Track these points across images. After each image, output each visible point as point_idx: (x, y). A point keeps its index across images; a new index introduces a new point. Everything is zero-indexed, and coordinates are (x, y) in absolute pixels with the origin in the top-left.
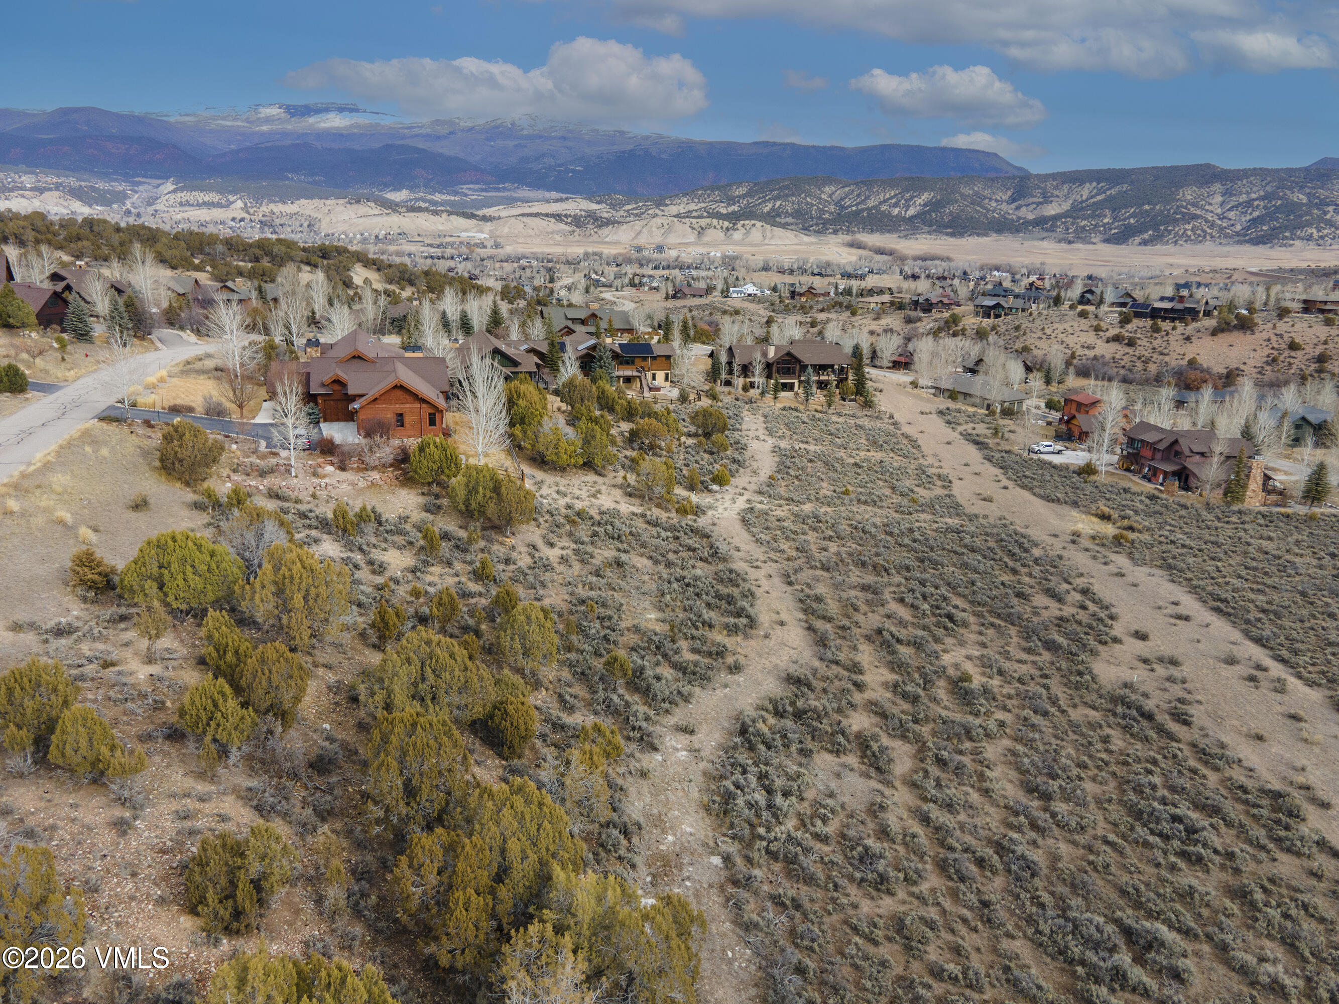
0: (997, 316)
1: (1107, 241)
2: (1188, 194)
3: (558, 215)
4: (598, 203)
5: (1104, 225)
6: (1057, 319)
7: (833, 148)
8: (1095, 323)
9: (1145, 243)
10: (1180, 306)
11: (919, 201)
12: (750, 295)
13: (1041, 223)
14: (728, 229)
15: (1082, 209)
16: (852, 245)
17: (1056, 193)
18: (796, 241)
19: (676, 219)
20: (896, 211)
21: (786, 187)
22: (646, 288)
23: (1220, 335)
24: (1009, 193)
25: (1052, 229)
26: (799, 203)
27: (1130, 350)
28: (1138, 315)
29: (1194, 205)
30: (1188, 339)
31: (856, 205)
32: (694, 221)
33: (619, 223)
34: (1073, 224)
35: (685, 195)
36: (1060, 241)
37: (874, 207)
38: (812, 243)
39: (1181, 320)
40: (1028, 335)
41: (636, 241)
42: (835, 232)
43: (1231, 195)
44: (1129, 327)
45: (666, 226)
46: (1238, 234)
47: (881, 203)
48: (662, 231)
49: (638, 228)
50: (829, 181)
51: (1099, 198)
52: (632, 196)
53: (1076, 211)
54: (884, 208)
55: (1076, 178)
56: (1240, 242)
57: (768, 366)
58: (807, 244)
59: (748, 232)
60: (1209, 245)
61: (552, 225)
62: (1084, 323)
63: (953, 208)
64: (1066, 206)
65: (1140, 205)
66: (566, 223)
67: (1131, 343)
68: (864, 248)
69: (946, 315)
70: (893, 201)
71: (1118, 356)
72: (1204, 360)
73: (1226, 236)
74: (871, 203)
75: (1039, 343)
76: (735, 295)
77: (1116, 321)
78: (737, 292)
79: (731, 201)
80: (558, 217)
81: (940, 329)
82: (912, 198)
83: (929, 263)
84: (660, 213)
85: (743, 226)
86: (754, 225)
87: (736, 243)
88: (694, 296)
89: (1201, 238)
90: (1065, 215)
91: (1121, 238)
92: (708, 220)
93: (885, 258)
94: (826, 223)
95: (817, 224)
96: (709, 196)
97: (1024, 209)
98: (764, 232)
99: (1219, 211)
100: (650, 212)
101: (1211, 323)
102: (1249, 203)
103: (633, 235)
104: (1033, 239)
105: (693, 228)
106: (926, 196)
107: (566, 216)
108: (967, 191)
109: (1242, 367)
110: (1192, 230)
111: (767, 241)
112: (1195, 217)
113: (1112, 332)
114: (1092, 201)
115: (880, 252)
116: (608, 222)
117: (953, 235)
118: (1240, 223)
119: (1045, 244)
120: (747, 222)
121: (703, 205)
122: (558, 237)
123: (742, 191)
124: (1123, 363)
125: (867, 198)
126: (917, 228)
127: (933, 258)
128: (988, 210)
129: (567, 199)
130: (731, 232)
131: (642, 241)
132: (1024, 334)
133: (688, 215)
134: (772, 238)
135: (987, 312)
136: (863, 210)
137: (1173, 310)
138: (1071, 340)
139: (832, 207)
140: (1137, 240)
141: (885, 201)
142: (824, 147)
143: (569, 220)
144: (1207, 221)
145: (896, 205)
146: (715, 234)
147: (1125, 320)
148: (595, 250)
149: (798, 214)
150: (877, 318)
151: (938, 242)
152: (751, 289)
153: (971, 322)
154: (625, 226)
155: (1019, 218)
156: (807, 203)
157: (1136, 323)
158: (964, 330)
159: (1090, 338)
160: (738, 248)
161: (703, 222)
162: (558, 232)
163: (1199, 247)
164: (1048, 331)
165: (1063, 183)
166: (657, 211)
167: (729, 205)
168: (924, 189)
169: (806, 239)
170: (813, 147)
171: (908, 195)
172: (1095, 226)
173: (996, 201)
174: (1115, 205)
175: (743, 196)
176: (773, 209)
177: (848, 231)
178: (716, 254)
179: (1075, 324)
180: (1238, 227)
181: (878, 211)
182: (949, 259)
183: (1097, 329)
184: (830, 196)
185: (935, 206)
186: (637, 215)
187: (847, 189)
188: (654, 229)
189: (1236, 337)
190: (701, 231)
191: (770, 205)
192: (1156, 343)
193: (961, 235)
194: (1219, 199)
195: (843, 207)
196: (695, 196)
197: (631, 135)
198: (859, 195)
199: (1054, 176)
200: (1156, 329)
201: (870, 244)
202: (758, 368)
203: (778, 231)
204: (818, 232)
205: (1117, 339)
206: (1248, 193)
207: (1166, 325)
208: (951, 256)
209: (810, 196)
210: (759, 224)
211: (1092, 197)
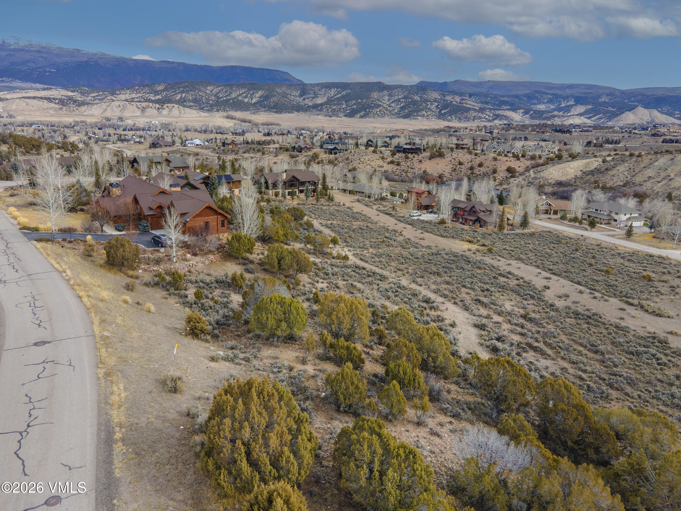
0: (336, 153)
1: (346, 116)
2: (375, 95)
3: (48, 98)
4: (73, 91)
5: (343, 108)
6: (364, 154)
7: (205, 66)
8: (381, 156)
9: (361, 117)
10: (414, 147)
11: (257, 95)
12: (197, 145)
13: (315, 107)
14: (159, 109)
15: (332, 101)
16: (228, 117)
17: (320, 93)
18: (198, 115)
19: (127, 103)
20: (246, 100)
21: (187, 87)
22: (132, 142)
23: (432, 159)
24: (299, 92)
25: (321, 110)
26: (196, 95)
27: (399, 167)
28: (399, 151)
29: (378, 100)
30: (420, 161)
31: (226, 96)
32: (138, 104)
33: (91, 104)
34: (330, 108)
35: (128, 89)
36: (326, 116)
37: (235, 98)
38: (207, 117)
39: (416, 153)
40: (354, 162)
41: (104, 115)
42: (218, 111)
43: (392, 96)
44: (395, 157)
45: (122, 107)
46: (396, 114)
47: (238, 96)
48: (120, 109)
49: (105, 107)
50: (210, 84)
51: (339, 96)
52: (94, 89)
53: (330, 102)
54: (240, 98)
55: (328, 86)
56: (399, 117)
57: (285, 183)
58: (204, 117)
59: (171, 110)
60: (386, 119)
61: (46, 104)
62: (377, 156)
63: (274, 99)
64: (325, 99)
65: (357, 100)
66: (55, 103)
67: (398, 164)
68: (235, 119)
69: (310, 153)
70: (244, 95)
71: (394, 170)
72: (429, 171)
73: (393, 114)
74: (233, 96)
75: (359, 166)
76: (189, 145)
77: (390, 154)
78: (191, 144)
79: (157, 93)
80: (49, 99)
81: (310, 161)
82: (253, 93)
83: (270, 127)
84: (115, 99)
85: (167, 107)
86: (173, 107)
87: (165, 116)
88: (166, 146)
89: (383, 116)
90: (326, 103)
91: (351, 114)
92: (147, 104)
93: (248, 124)
94: (211, 106)
95: (207, 107)
96: (142, 90)
97: (306, 100)
98: (179, 110)
99: (388, 103)
100: (108, 98)
101: (427, 154)
102: (399, 100)
103: (102, 111)
104: (314, 115)
105: (138, 108)
106: (260, 93)
107: (54, 99)
108: (279, 91)
109: (444, 173)
110: (380, 111)
111: (182, 115)
112: (379, 106)
113: (390, 159)
114: (336, 97)
115: (244, 121)
116: (83, 104)
117: (277, 112)
118: (396, 108)
119: (319, 117)
120: (169, 105)
121: (140, 95)
122: (51, 112)
123: (161, 87)
124: (397, 173)
125: (231, 93)
126: (259, 109)
127: (271, 124)
128: (291, 100)
129: (51, 89)
130: (161, 110)
131: (108, 114)
132: (352, 161)
133: (132, 100)
134: (185, 113)
135: (331, 152)
136: (229, 100)
137: (411, 149)
138: (373, 164)
139: (213, 97)
140: (358, 116)
141: (240, 95)
142: (201, 66)
143: (57, 101)
144: (384, 108)
145: (246, 97)
146: (152, 111)
147: (393, 154)
148: (82, 120)
149: (195, 101)
150: (276, 156)
151: (270, 116)
152: (198, 142)
153: (323, 156)
154: (96, 106)
155: (305, 104)
156: (200, 95)
157: (398, 155)
158: (322, 160)
159: (381, 162)
160: (166, 119)
161: (144, 104)
162: (51, 109)
163: (383, 119)
164: (362, 160)
165: (322, 88)
166: (113, 98)
167: (155, 95)
168: (258, 89)
169: (203, 114)
170: (195, 65)
171: (251, 92)
172: (340, 109)
173: (294, 96)
174: (347, 99)
175: (163, 91)
176: (181, 98)
177: (224, 110)
178: (156, 122)
179: (373, 156)
180: (396, 111)
181: (238, 100)
182: (278, 125)
183: (383, 158)
184: (211, 92)
185: (265, 98)
186: (100, 99)
187: (220, 88)
188: (115, 108)
189: (438, 160)
190: (143, 110)
191: (179, 96)
192: (409, 164)
193: (281, 112)
194: (387, 98)
195: (218, 98)
196: (134, 90)
197: (84, 52)
198: (226, 92)
199: (318, 85)
200: (407, 158)
201: (237, 117)
202: (280, 185)
203: (187, 110)
204: (208, 110)
205: (392, 162)
206: (398, 96)
207: (410, 155)
208: (280, 123)
209: (200, 91)
210: (176, 106)
211: (336, 95)
